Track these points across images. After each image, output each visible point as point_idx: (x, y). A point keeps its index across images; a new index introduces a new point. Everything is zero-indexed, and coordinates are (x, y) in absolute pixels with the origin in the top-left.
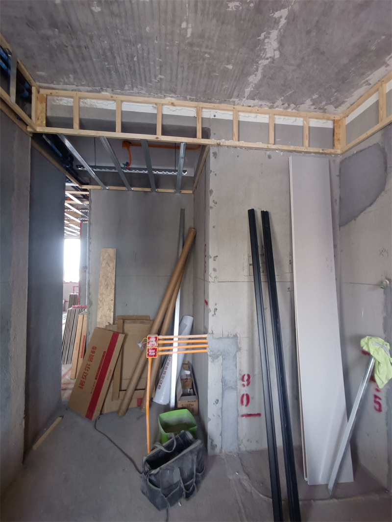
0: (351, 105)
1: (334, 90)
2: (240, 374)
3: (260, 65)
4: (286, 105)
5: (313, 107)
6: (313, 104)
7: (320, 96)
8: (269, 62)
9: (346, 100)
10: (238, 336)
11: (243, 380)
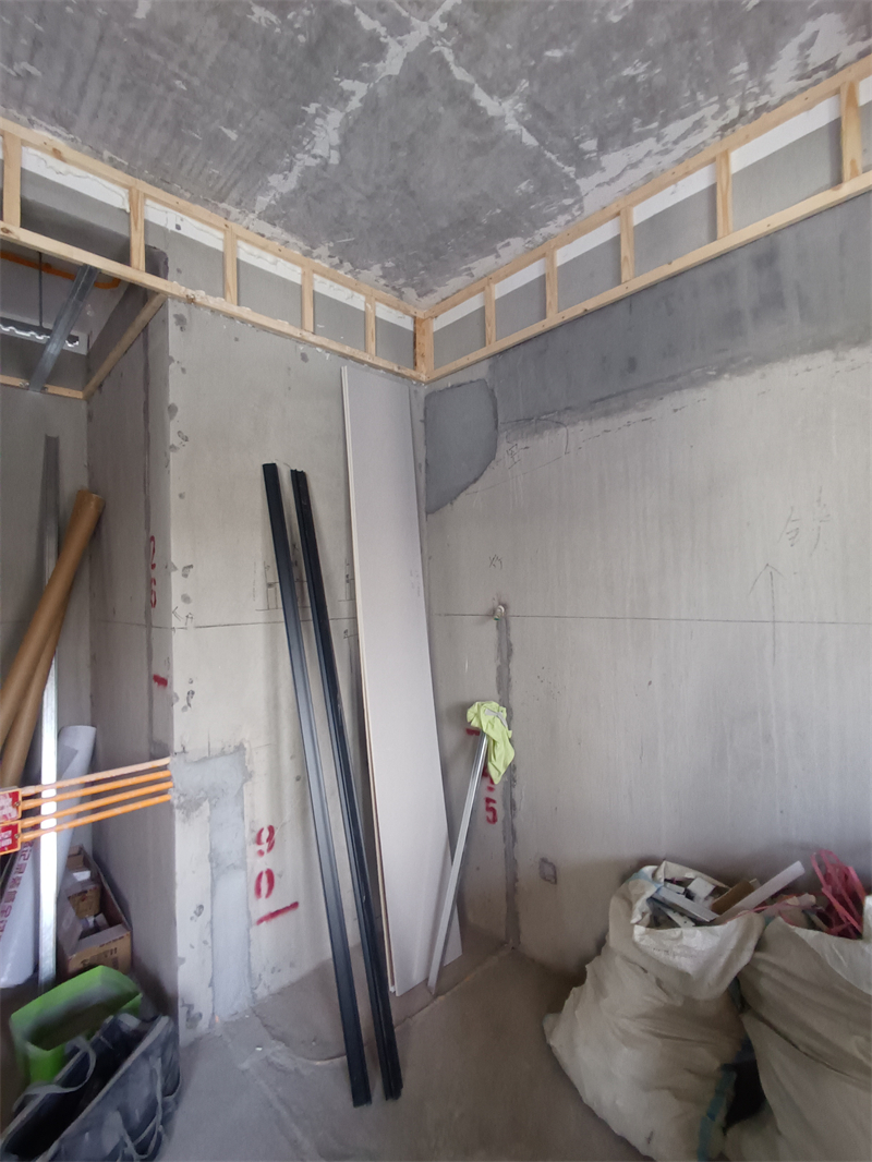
0: (443, 300)
1: (420, 265)
2: (252, 831)
3: (298, 163)
4: (336, 260)
5: (383, 282)
6: (384, 277)
7: (397, 266)
8: (317, 165)
9: (435, 288)
10: (246, 745)
11: (259, 842)
